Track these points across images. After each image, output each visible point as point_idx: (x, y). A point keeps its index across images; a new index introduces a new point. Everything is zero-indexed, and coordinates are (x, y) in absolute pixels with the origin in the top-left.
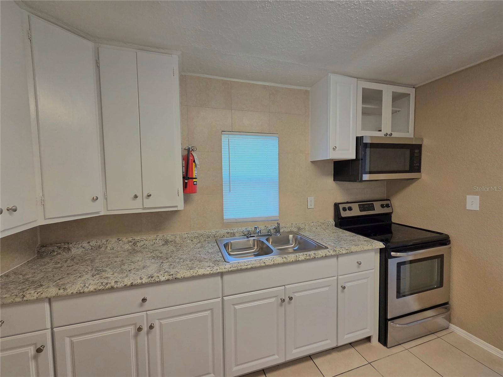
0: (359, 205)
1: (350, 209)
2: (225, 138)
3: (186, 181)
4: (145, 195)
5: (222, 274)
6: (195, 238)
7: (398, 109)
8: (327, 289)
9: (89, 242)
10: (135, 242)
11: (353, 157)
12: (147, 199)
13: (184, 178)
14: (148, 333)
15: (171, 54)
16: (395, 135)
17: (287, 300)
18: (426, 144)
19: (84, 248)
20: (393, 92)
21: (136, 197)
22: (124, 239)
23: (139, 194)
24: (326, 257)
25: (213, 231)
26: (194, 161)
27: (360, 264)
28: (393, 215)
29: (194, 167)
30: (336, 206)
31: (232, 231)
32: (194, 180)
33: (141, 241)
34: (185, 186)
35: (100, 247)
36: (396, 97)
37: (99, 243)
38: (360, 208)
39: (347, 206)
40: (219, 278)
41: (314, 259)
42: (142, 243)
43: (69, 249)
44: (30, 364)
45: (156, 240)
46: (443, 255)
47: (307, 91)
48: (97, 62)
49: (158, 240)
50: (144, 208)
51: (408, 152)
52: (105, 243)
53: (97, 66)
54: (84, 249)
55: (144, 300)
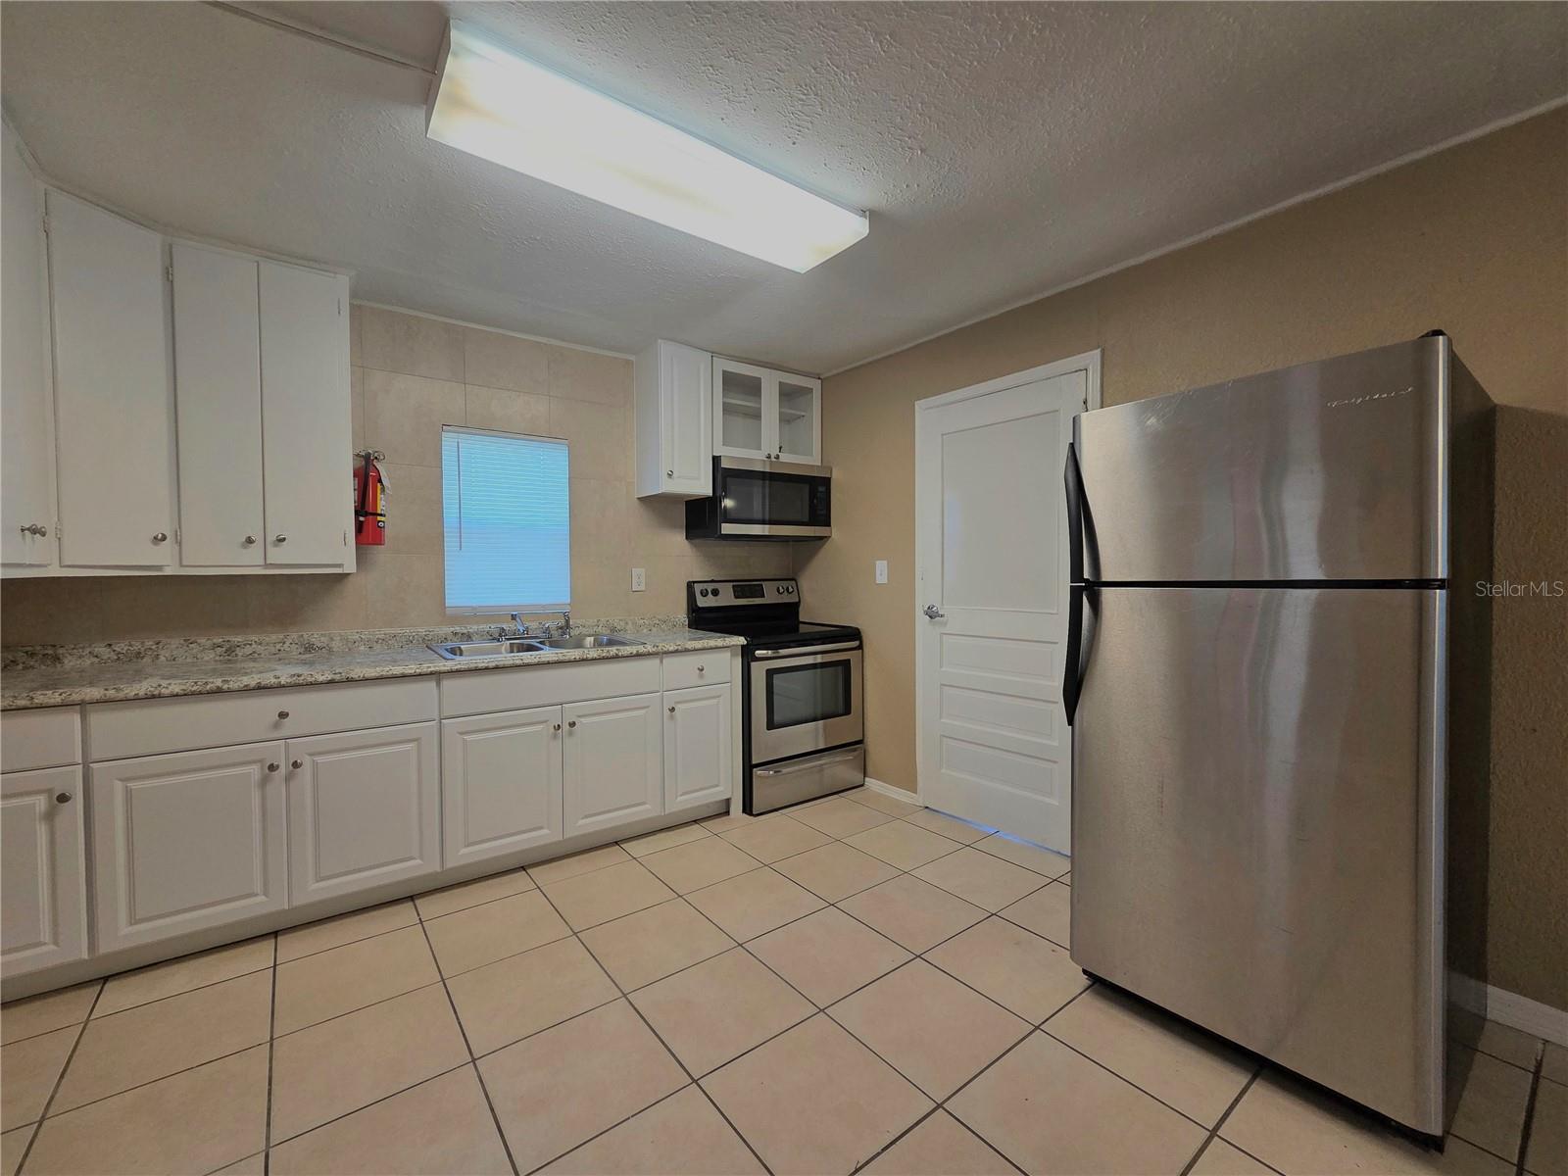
0: (734, 586)
1: (715, 593)
2: (449, 441)
3: (362, 519)
4: (272, 538)
5: (437, 676)
6: (377, 642)
7: (803, 414)
8: (643, 712)
9: (110, 645)
10: (230, 648)
11: (710, 493)
12: (276, 546)
13: (357, 513)
14: (288, 778)
15: (336, 273)
16: (785, 458)
17: (566, 727)
18: (837, 477)
19: (96, 656)
20: (780, 382)
21: (250, 541)
22: (203, 641)
23: (257, 537)
24: (639, 655)
25: (422, 631)
26: (380, 481)
27: (702, 670)
28: (801, 609)
29: (379, 491)
30: (690, 586)
31: (465, 631)
32: (379, 518)
33: (245, 645)
34: (360, 528)
35: (138, 655)
36: (788, 394)
37: (137, 646)
38: (734, 592)
39: (710, 587)
40: (432, 685)
41: (616, 657)
42: (248, 650)
43: (57, 659)
44: (38, 827)
45: (284, 643)
46: (849, 660)
47: (628, 362)
48: (168, 272)
49: (287, 644)
50: (267, 566)
51: (806, 488)
52: (153, 647)
53: (168, 278)
54: (96, 660)
55: (283, 715)
